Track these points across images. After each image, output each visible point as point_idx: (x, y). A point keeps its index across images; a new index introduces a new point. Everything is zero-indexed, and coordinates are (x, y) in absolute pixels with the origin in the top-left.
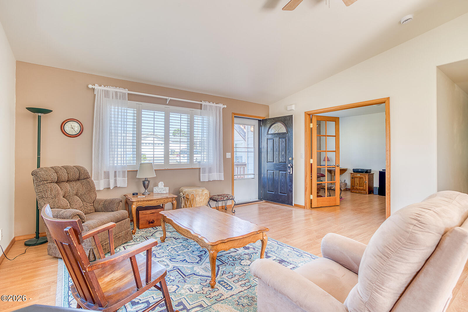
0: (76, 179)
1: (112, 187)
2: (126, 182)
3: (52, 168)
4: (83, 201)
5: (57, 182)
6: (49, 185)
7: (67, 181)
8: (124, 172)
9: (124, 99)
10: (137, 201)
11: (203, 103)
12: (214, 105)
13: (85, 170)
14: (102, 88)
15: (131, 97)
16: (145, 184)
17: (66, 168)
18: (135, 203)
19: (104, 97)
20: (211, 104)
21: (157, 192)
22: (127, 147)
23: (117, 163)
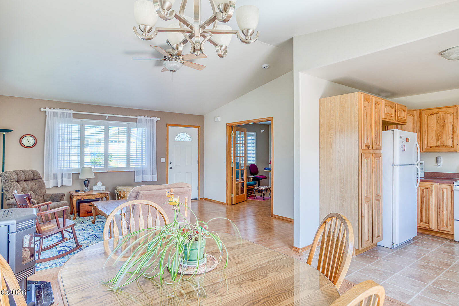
0: (31, 179)
1: (59, 186)
2: (70, 182)
3: (14, 171)
4: (36, 194)
5: (17, 181)
6: (12, 183)
7: (25, 180)
8: (69, 174)
9: (70, 117)
10: (77, 196)
11: (138, 117)
12: (149, 118)
13: (38, 173)
14: (52, 110)
15: (75, 116)
16: (86, 183)
17: (24, 171)
18: (75, 197)
19: (53, 117)
20: (146, 118)
21: (96, 190)
22: (72, 155)
23: (64, 168)
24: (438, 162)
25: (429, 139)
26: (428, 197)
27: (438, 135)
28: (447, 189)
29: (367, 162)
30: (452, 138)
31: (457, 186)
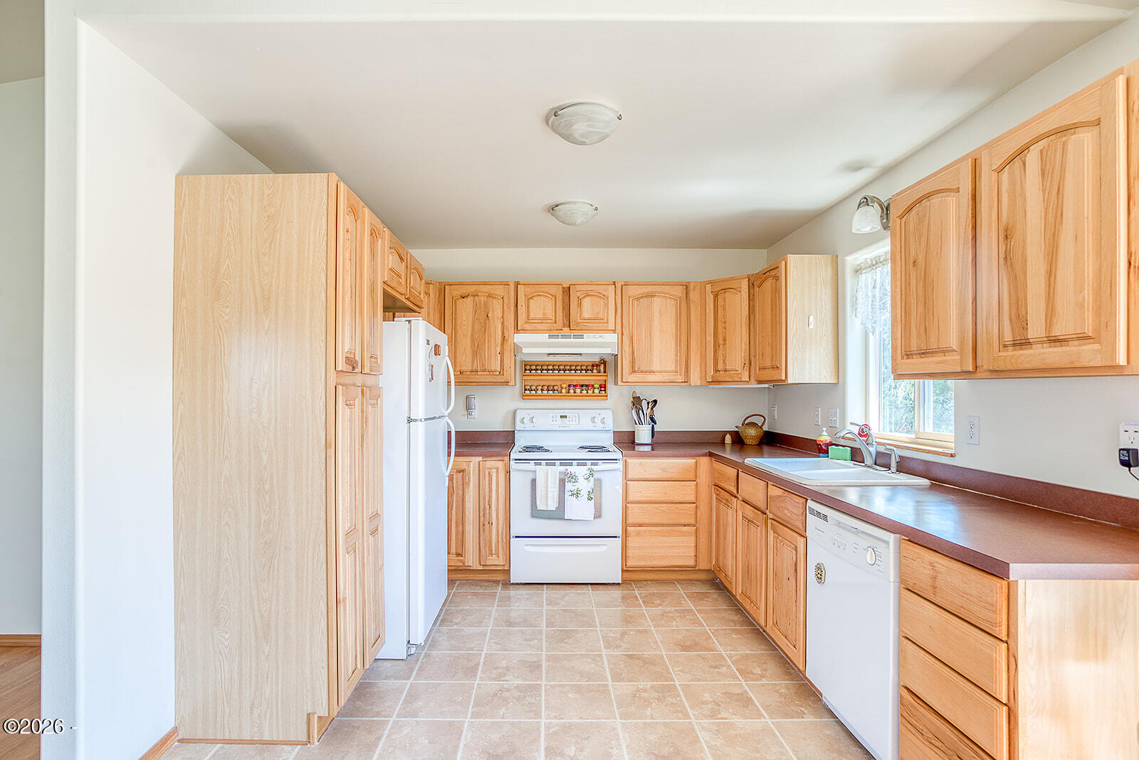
24: (468, 408)
25: (458, 355)
26: (461, 493)
27: (476, 345)
28: (498, 469)
29: (351, 413)
30: (502, 354)
31: (516, 460)
